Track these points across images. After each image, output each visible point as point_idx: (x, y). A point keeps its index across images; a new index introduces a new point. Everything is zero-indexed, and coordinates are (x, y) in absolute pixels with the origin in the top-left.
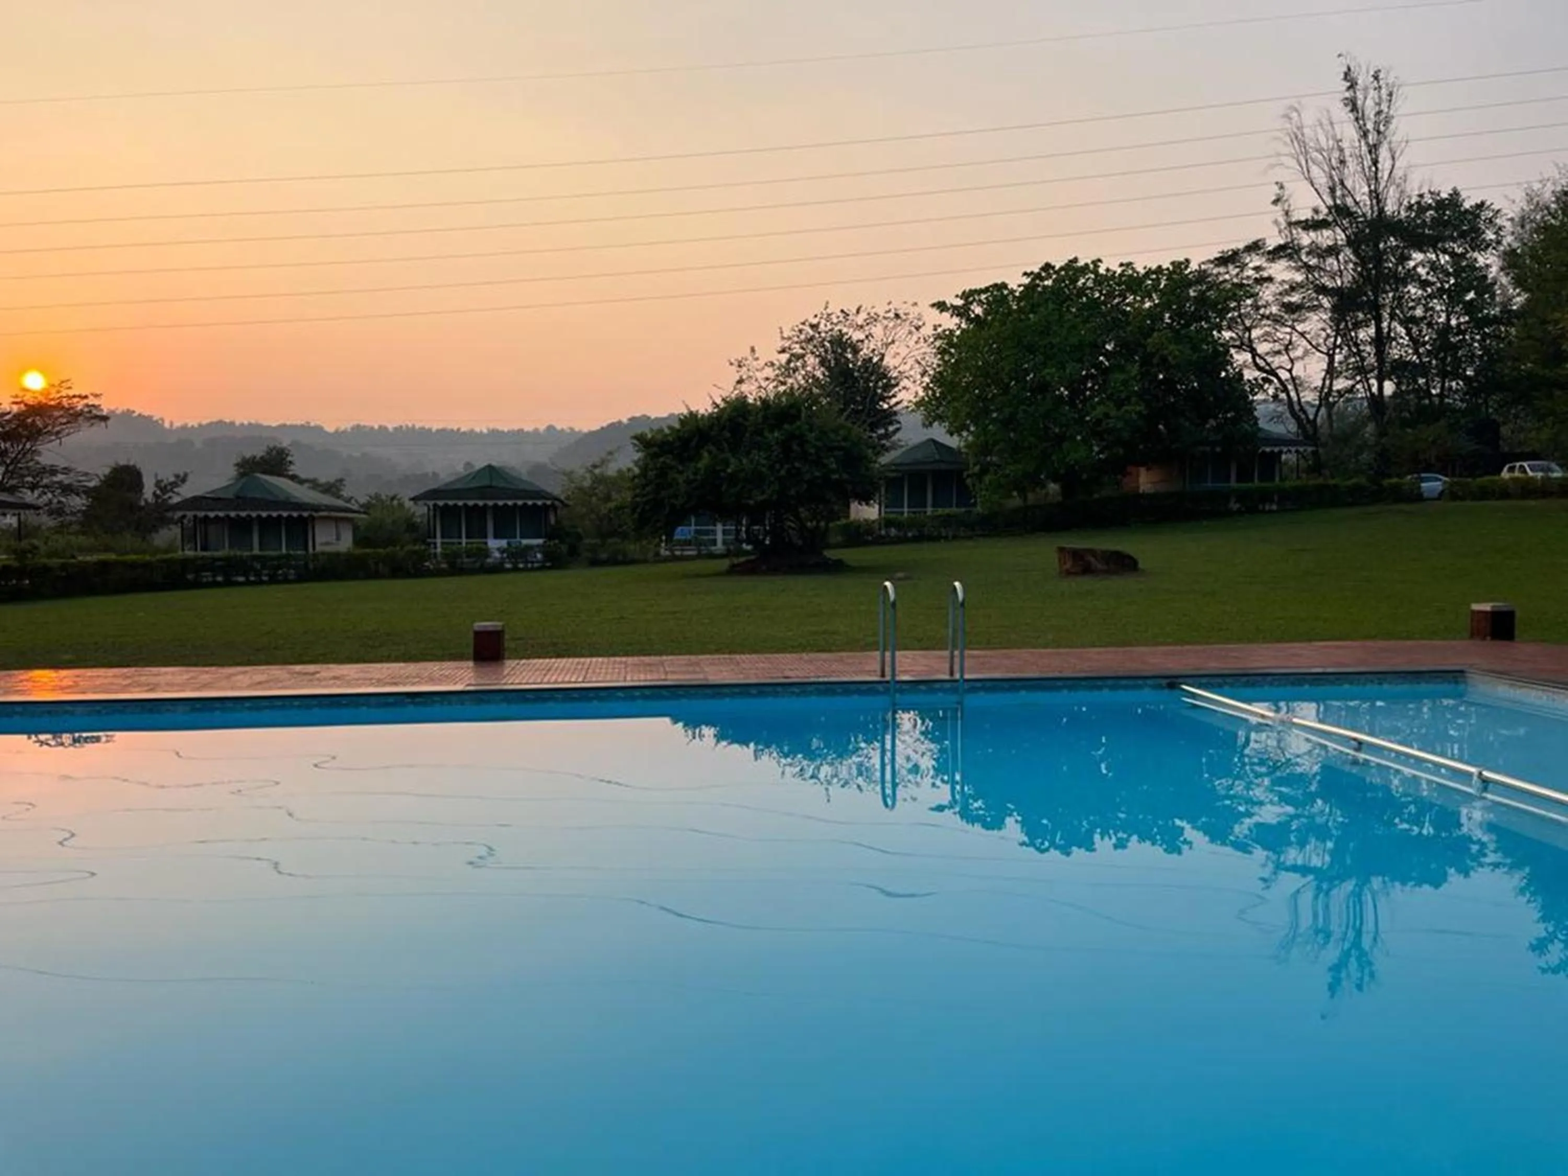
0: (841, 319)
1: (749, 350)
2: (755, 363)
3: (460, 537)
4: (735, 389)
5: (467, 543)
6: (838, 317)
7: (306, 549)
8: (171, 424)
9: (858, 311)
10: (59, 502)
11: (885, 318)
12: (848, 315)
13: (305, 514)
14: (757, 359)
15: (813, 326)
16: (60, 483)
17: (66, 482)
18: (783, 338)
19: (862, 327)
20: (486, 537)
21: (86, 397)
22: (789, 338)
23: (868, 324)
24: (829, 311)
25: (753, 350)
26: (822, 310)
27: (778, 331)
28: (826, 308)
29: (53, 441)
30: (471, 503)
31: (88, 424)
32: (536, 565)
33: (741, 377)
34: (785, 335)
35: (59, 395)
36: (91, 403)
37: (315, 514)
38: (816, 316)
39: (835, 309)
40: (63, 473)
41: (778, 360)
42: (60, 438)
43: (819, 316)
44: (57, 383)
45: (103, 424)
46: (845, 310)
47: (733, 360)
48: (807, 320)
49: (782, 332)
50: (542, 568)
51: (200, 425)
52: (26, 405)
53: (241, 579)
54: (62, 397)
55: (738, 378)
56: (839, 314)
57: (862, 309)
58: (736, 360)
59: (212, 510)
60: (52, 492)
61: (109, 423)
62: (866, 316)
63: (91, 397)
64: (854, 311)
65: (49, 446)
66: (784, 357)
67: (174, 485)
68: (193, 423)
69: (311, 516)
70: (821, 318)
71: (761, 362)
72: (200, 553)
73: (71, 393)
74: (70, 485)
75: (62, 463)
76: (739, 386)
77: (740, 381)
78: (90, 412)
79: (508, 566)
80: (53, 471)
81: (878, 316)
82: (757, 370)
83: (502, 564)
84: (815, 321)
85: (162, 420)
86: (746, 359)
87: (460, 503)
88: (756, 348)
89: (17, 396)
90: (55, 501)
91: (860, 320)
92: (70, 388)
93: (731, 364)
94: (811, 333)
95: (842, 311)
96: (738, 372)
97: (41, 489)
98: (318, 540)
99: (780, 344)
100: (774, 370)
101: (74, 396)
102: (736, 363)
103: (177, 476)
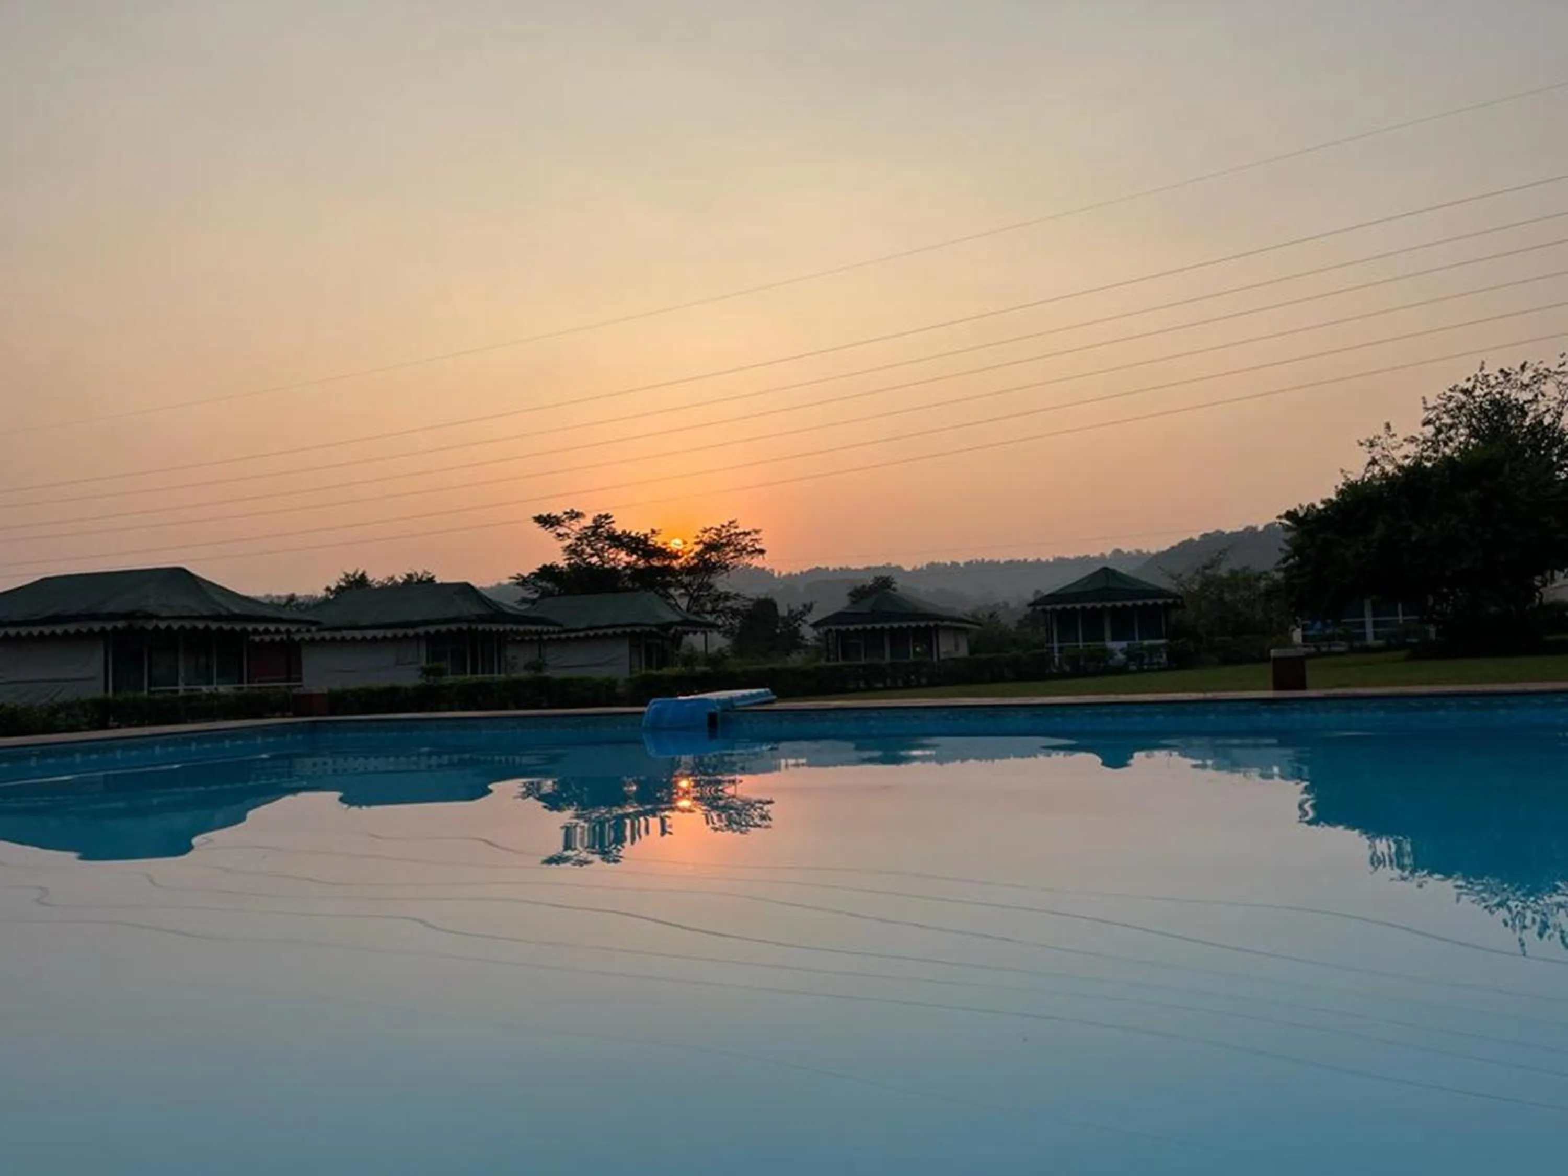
0: (1501, 379)
1: (1383, 426)
2: (1390, 441)
3: (1077, 641)
4: (1366, 472)
5: (1084, 646)
6: (1497, 378)
7: (932, 657)
8: (780, 573)
9: (1523, 367)
10: (730, 624)
11: (1556, 373)
12: (1509, 374)
13: (932, 624)
14: (1394, 435)
15: (1465, 392)
16: (730, 608)
17: (735, 607)
18: (1427, 409)
19: (1527, 386)
20: (1103, 640)
21: (749, 533)
22: (1435, 408)
23: (1535, 382)
24: (1485, 372)
25: (1388, 426)
26: (1477, 371)
27: (1421, 401)
28: (1482, 369)
29: (723, 573)
30: (1089, 606)
31: (750, 557)
32: (1162, 667)
33: (1373, 458)
34: (1429, 406)
35: (728, 534)
36: (754, 538)
37: (939, 623)
38: (1469, 379)
39: (1492, 370)
40: (735, 599)
41: (1421, 434)
42: (728, 571)
43: (1473, 380)
44: (726, 524)
45: (761, 556)
46: (1506, 369)
47: (1362, 441)
48: (1456, 386)
49: (1425, 403)
50: (1168, 668)
51: (802, 573)
52: (705, 544)
53: (880, 685)
54: (731, 535)
55: (1369, 460)
56: (1498, 374)
57: (1527, 365)
58: (1368, 440)
59: (852, 623)
60: (725, 616)
61: (765, 555)
62: (1532, 374)
63: (753, 534)
64: (1518, 368)
65: (720, 578)
66: (1430, 430)
67: (803, 613)
68: (796, 571)
69: (936, 626)
70: (1476, 381)
71: (1399, 439)
72: (841, 662)
73: (738, 531)
74: (738, 610)
75: (733, 591)
76: (1371, 467)
77: (1374, 462)
78: (753, 546)
79: (1133, 668)
80: (727, 597)
81: (1550, 371)
82: (1393, 449)
83: (1126, 665)
84: (1469, 386)
85: (772, 570)
86: (1379, 438)
87: (1078, 606)
88: (1392, 425)
89: (698, 537)
90: (727, 623)
91: (1526, 378)
92: (736, 527)
93: (1361, 444)
94: (1463, 398)
95: (1502, 371)
96: (1370, 452)
97: (717, 614)
98: (943, 649)
99: (1424, 415)
100: (1417, 446)
101: (740, 534)
102: (1368, 444)
103: (805, 606)
